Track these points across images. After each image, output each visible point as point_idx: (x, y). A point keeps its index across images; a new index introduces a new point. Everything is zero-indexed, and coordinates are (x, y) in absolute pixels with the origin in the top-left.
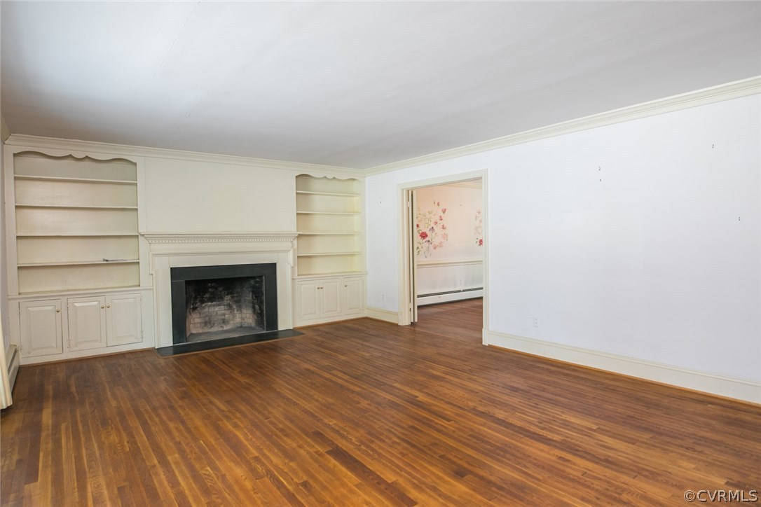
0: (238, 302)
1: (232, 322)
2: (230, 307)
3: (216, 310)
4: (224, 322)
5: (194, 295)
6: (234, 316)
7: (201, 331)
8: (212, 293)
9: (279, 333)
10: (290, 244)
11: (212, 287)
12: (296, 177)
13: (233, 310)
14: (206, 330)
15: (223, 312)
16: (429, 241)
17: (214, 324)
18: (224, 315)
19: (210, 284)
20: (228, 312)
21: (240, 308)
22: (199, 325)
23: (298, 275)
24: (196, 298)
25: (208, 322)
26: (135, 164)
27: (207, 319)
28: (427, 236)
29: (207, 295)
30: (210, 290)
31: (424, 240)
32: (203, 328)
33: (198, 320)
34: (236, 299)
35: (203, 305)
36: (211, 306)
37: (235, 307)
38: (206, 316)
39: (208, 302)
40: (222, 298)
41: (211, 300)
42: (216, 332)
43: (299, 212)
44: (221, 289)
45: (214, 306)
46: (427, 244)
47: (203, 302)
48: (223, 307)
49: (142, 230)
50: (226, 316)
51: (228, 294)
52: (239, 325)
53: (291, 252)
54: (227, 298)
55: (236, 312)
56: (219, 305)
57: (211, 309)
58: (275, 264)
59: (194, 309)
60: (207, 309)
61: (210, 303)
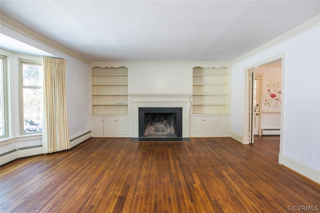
0: (169, 123)
1: (167, 131)
2: (166, 125)
3: (160, 126)
4: (163, 131)
5: (151, 119)
6: (168, 129)
7: (154, 134)
8: (158, 119)
9: (183, 139)
10: (189, 99)
11: (159, 116)
12: (193, 68)
13: (167, 126)
14: (156, 133)
15: (163, 127)
16: (277, 99)
17: (159, 131)
18: (163, 128)
19: (157, 115)
20: (165, 127)
21: (170, 126)
22: (153, 131)
23: (193, 114)
24: (152, 120)
25: (157, 130)
26: (127, 68)
27: (157, 129)
28: (275, 96)
29: (157, 119)
30: (158, 117)
31: (273, 99)
32: (155, 132)
33: (153, 129)
34: (168, 122)
35: (155, 123)
36: (158, 124)
37: (168, 125)
38: (156, 128)
39: (157, 122)
40: (162, 121)
41: (158, 121)
42: (160, 135)
43: (194, 84)
44: (162, 117)
45: (159, 124)
46: (275, 101)
47: (155, 122)
48: (163, 125)
49: (129, 93)
50: (164, 129)
51: (165, 120)
52: (170, 133)
53: (189, 103)
54: (165, 121)
55: (168, 128)
56: (161, 124)
57: (158, 125)
58: (182, 108)
59: (152, 124)
60: (156, 125)
61: (158, 123)
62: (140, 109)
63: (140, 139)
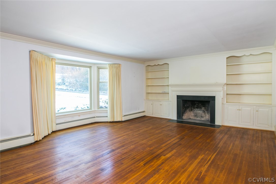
0: (207, 110)
1: (205, 118)
2: (204, 112)
3: (199, 112)
4: (202, 117)
5: (191, 105)
6: (206, 116)
7: (193, 118)
8: (197, 106)
9: (216, 126)
10: (221, 88)
11: (197, 103)
12: (227, 58)
13: (206, 113)
14: (195, 118)
15: (201, 113)
17: (198, 117)
18: (202, 114)
19: (196, 102)
20: (203, 113)
21: (208, 112)
22: (193, 116)
23: (227, 102)
24: (192, 106)
25: (196, 116)
26: (168, 64)
27: (196, 114)
29: (196, 106)
30: (196, 104)
32: (194, 117)
33: (192, 114)
34: (206, 109)
35: (195, 109)
36: (197, 110)
37: (206, 112)
38: (195, 113)
39: (196, 108)
40: (201, 108)
41: (197, 108)
42: (198, 120)
43: (228, 74)
44: (200, 104)
45: (198, 110)
47: (194, 108)
48: (201, 111)
50: (203, 115)
51: (203, 107)
52: (208, 119)
53: (222, 92)
54: (203, 108)
55: (206, 114)
56: (200, 110)
57: (197, 111)
58: (215, 97)
59: (191, 110)
60: (196, 111)
61: (197, 109)
62: (178, 97)
63: (178, 122)
